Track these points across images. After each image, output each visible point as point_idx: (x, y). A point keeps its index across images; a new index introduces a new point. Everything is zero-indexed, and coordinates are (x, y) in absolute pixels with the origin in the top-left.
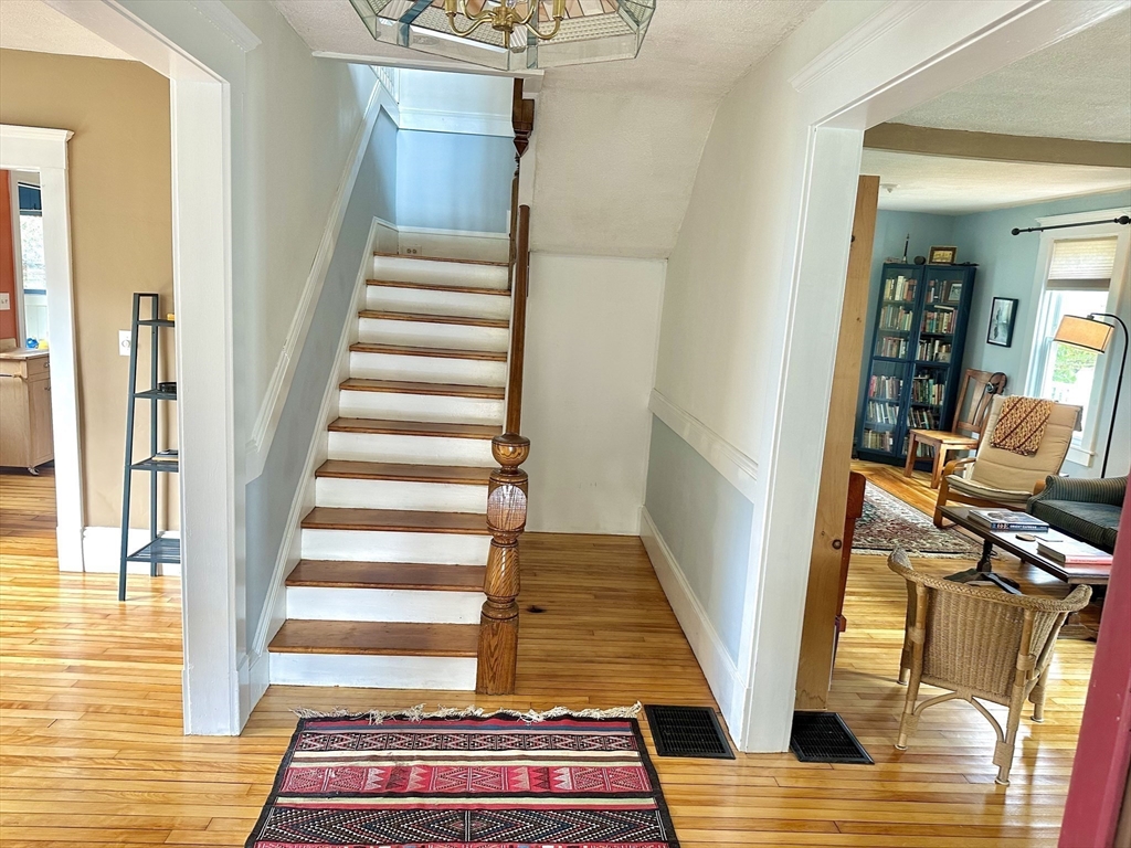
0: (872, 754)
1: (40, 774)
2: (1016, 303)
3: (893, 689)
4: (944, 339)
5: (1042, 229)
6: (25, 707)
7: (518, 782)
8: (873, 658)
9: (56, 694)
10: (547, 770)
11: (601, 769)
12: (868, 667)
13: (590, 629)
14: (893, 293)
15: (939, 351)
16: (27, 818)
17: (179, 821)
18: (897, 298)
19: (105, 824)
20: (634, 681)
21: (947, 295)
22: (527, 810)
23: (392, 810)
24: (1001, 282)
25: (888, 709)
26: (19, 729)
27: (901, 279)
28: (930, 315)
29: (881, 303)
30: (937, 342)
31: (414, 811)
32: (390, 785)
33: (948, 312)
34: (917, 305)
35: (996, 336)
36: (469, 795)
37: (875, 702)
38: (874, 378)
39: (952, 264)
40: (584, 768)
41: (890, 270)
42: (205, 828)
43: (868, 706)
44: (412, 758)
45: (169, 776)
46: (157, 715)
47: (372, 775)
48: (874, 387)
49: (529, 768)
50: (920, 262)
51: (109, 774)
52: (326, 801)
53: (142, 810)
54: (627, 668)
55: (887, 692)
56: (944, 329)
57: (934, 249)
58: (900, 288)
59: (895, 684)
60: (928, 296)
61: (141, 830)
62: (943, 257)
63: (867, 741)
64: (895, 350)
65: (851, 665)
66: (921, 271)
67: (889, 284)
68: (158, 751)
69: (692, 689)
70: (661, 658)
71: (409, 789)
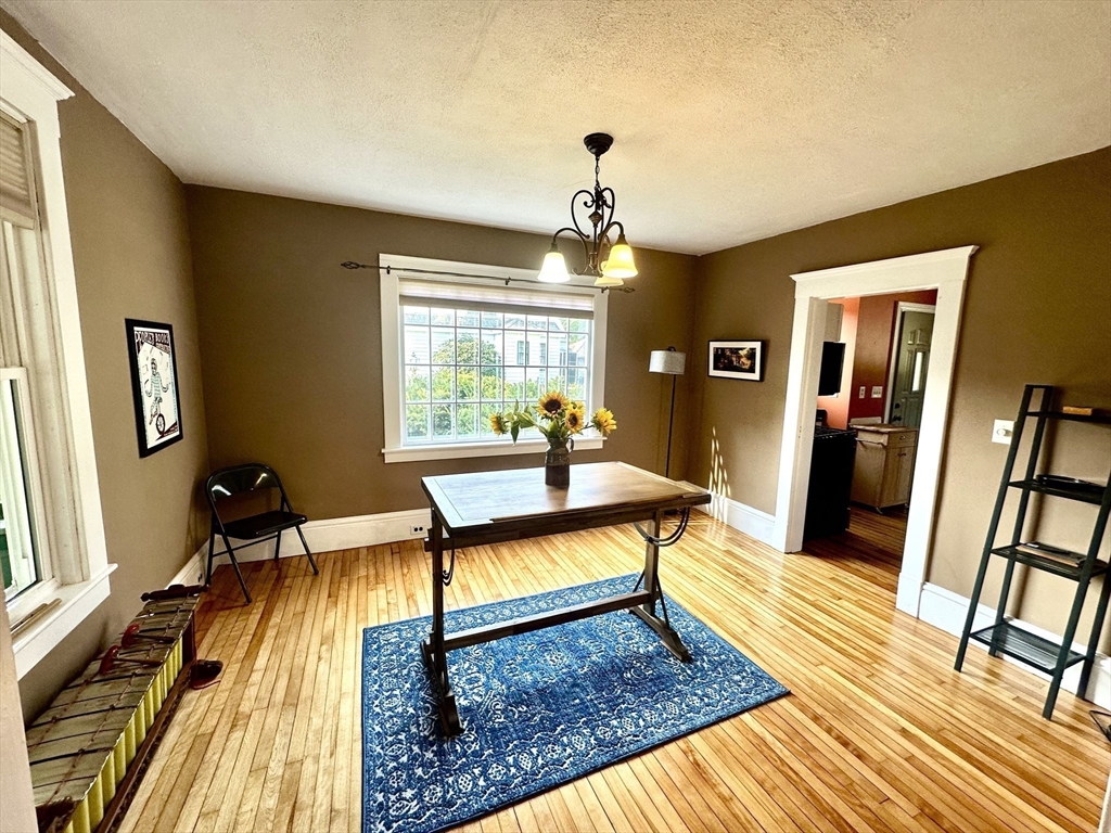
9: (889, 759)
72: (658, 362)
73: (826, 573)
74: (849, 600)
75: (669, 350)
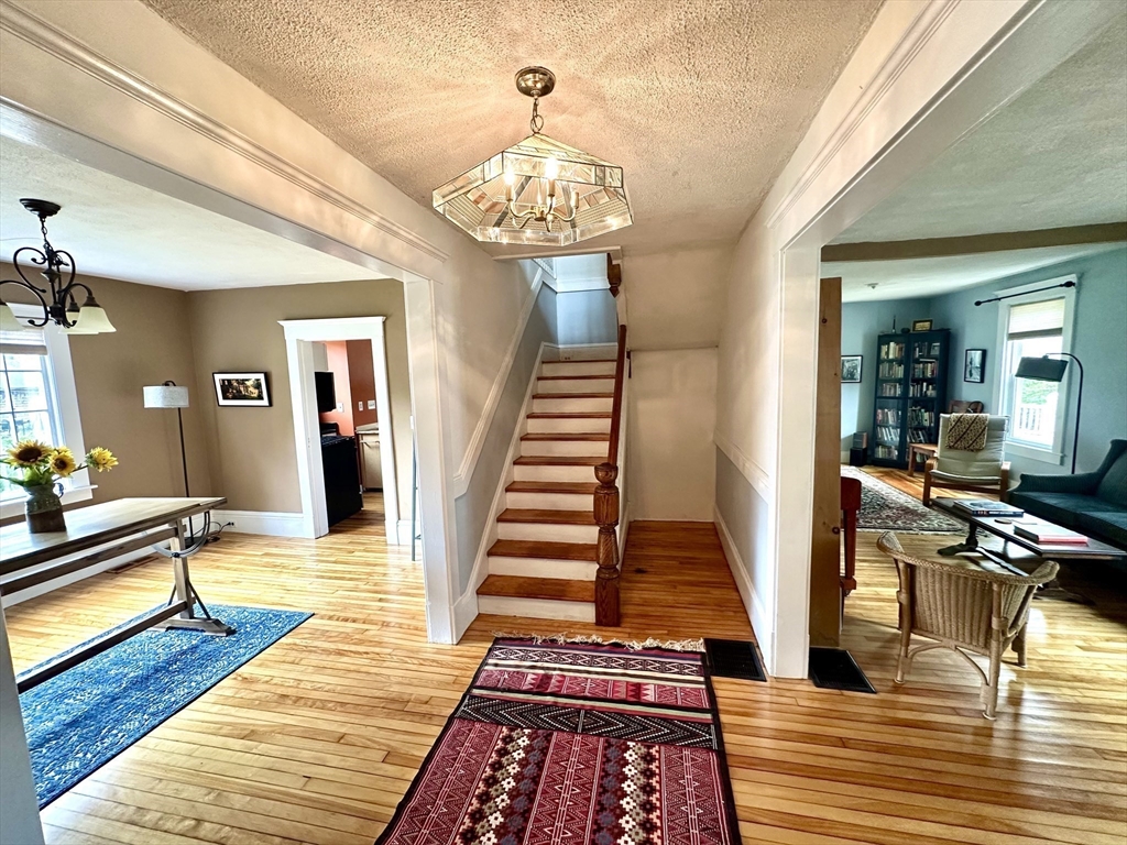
0: (875, 685)
1: (351, 662)
2: (984, 353)
3: (895, 634)
4: (930, 382)
5: (1000, 299)
6: (354, 621)
7: (618, 692)
8: (879, 609)
9: (369, 614)
10: (638, 686)
11: (675, 688)
12: (874, 616)
13: (674, 585)
14: (887, 353)
15: (927, 389)
16: (339, 688)
17: (413, 697)
18: (891, 357)
19: (376, 695)
20: (699, 621)
21: (929, 352)
22: (621, 714)
23: (537, 704)
24: (971, 339)
25: (889, 650)
26: (348, 634)
27: (892, 344)
28: (916, 366)
29: (879, 361)
30: (925, 384)
31: (549, 706)
32: (538, 687)
33: (931, 363)
34: (906, 360)
35: (971, 375)
36: (585, 698)
37: (879, 644)
38: (879, 411)
39: (930, 330)
40: (664, 686)
41: (883, 339)
42: (426, 703)
43: (874, 646)
44: (555, 669)
45: (414, 667)
46: (417, 629)
47: (530, 677)
48: (880, 417)
49: (627, 682)
50: (906, 332)
51: (385, 664)
52: (499, 694)
53: (396, 688)
54: (696, 612)
55: (889, 636)
56: (929, 374)
57: (915, 322)
58: (892, 350)
59: (895, 631)
60: (914, 353)
61: (393, 700)
62: (923, 326)
63: (870, 674)
64: (892, 391)
65: (861, 614)
66: (907, 338)
67: (884, 348)
68: (412, 652)
69: (740, 628)
70: (720, 605)
71: (549, 691)
72: (154, 397)
73: (345, 541)
74: (360, 551)
75: (166, 384)
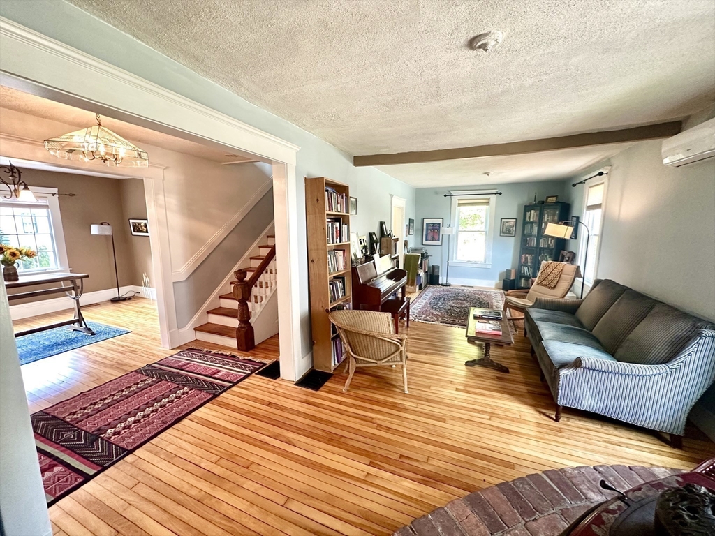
2: (578, 219)
5: (583, 182)
7: (208, 372)
10: (219, 371)
11: (233, 374)
14: (530, 218)
15: (551, 243)
18: (531, 220)
21: (554, 217)
22: (197, 379)
27: (533, 212)
29: (525, 223)
30: (550, 239)
34: (539, 222)
36: (192, 373)
38: (524, 255)
39: (556, 202)
40: (229, 373)
41: (527, 208)
44: (195, 361)
47: (181, 363)
49: (217, 369)
50: (541, 203)
52: (162, 366)
57: (548, 197)
58: (532, 216)
60: (544, 218)
62: (552, 200)
64: (532, 243)
66: (540, 208)
67: (528, 214)
72: (95, 229)
75: (102, 224)
